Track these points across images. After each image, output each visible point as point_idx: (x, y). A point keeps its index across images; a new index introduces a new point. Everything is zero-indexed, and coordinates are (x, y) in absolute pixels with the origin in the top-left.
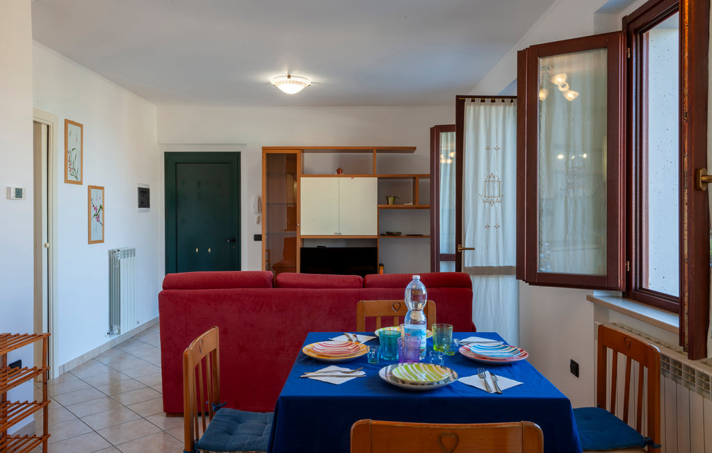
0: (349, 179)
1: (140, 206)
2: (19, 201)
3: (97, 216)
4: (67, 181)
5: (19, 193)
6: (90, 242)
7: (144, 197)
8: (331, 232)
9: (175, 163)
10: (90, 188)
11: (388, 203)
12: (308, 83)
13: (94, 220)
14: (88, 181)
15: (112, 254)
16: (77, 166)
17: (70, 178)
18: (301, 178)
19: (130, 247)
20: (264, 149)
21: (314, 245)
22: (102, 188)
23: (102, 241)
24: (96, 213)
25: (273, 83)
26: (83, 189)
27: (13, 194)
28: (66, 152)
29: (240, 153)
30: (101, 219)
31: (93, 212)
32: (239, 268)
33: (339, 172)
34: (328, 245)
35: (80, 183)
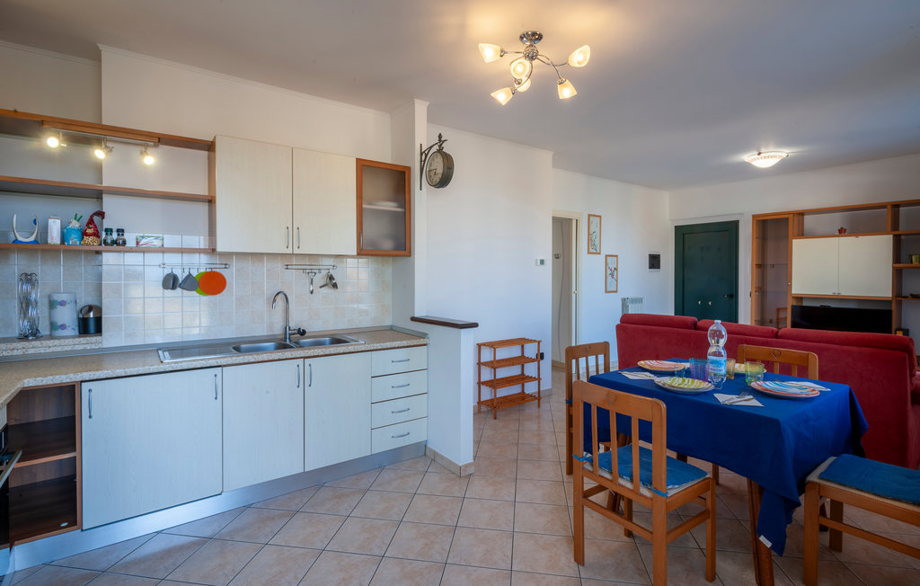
0: (853, 238)
1: (650, 268)
2: (542, 266)
3: (612, 275)
4: (589, 253)
5: (542, 262)
6: (606, 292)
7: (654, 262)
8: (829, 292)
9: (684, 235)
10: (607, 256)
11: (912, 262)
12: (784, 155)
13: (609, 277)
14: (605, 251)
15: (624, 300)
16: (597, 242)
17: (591, 250)
18: (794, 241)
19: (640, 296)
20: (754, 216)
21: (818, 304)
22: (617, 256)
23: (616, 292)
24: (612, 272)
25: (747, 160)
26: (601, 258)
27: (539, 262)
28: (589, 234)
29: (738, 221)
30: (615, 277)
31: (609, 272)
32: (736, 321)
33: (842, 232)
34: (833, 305)
35: (599, 253)
